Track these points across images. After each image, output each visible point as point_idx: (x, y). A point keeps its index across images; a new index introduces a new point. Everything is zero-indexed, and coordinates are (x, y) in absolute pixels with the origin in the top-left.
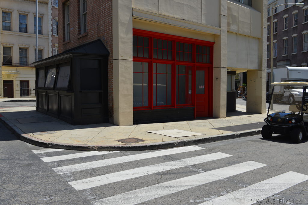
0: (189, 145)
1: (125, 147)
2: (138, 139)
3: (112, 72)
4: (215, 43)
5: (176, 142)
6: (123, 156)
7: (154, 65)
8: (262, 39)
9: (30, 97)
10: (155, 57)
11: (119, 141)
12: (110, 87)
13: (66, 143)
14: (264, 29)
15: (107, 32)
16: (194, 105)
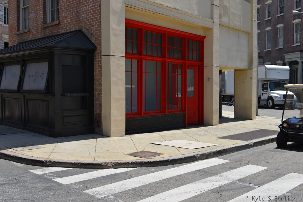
0: (210, 158)
1: (146, 162)
2: (152, 152)
3: (100, 71)
4: (206, 37)
5: (198, 155)
7: (144, 62)
8: (252, 34)
10: (144, 52)
11: (131, 155)
14: (254, 23)
15: (93, 21)
16: (185, 111)
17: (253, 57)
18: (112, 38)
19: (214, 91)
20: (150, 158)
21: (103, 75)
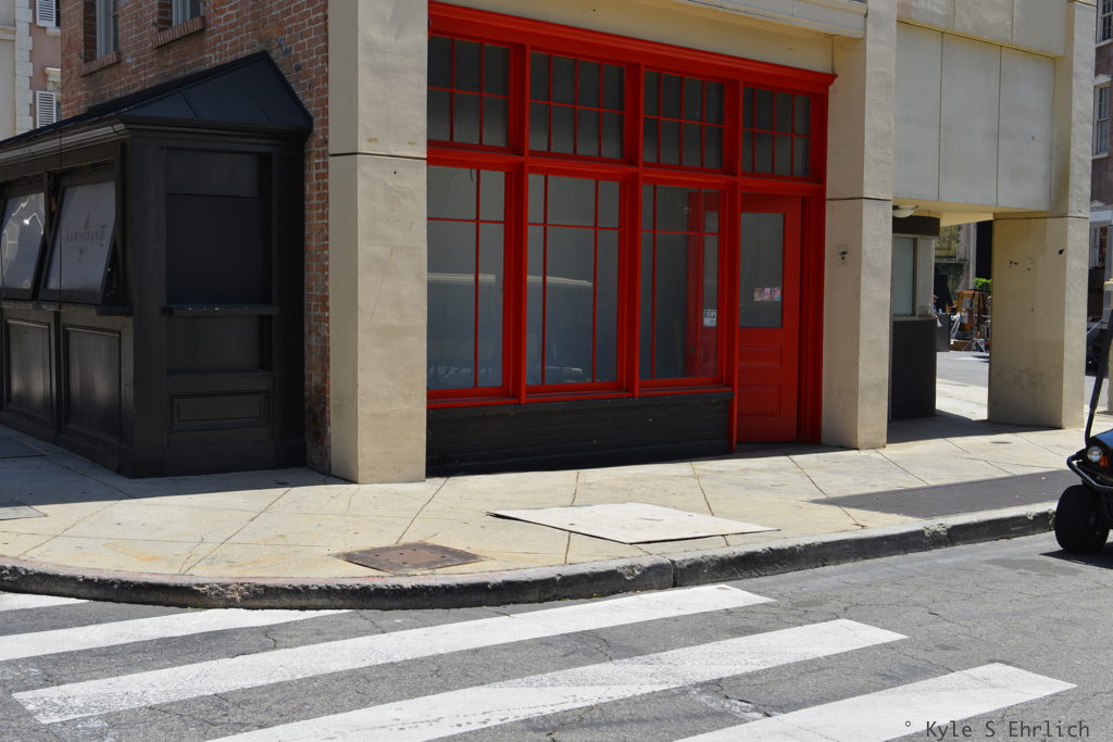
0: (698, 584)
1: (381, 589)
2: (446, 550)
3: (324, 216)
4: (836, 76)
5: (632, 567)
6: (366, 633)
7: (534, 182)
8: (1071, 62)
10: (536, 141)
11: (350, 558)
12: (311, 289)
13: (86, 564)
14: (1078, 12)
15: (302, 17)
16: (730, 384)
17: (1073, 162)
19: (865, 305)
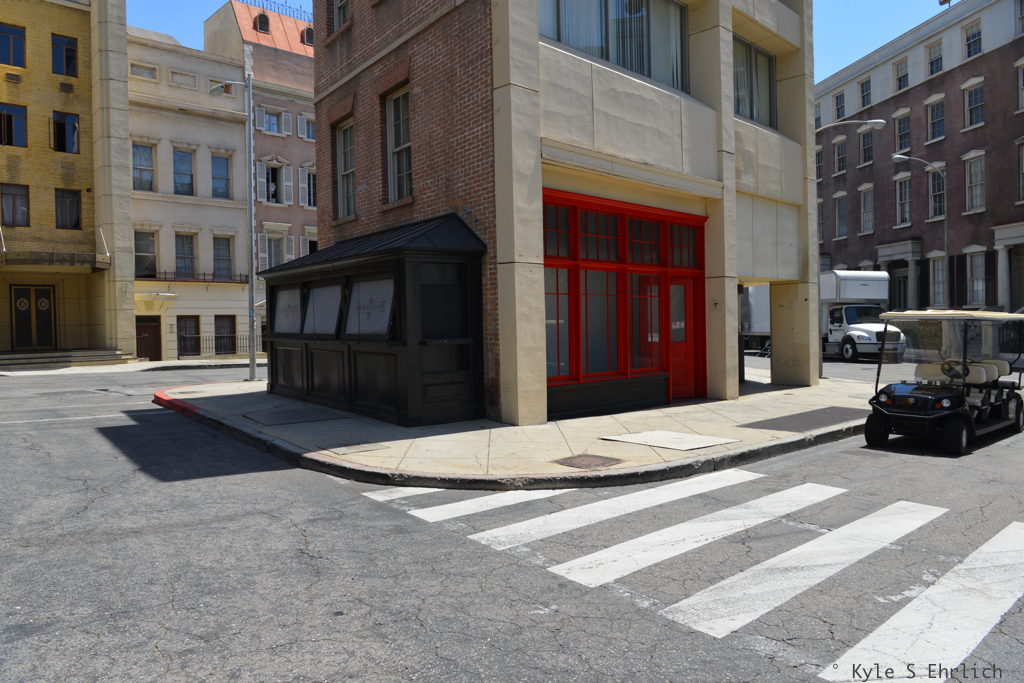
0: (725, 469)
1: (590, 478)
2: (603, 457)
3: (496, 294)
4: (708, 217)
5: (697, 461)
8: (807, 209)
9: (206, 358)
10: (582, 254)
11: (560, 463)
12: (488, 330)
14: (809, 184)
15: (479, 196)
16: (667, 370)
17: (810, 256)
18: (518, 228)
19: (728, 329)
20: (599, 468)
21: (499, 303)
